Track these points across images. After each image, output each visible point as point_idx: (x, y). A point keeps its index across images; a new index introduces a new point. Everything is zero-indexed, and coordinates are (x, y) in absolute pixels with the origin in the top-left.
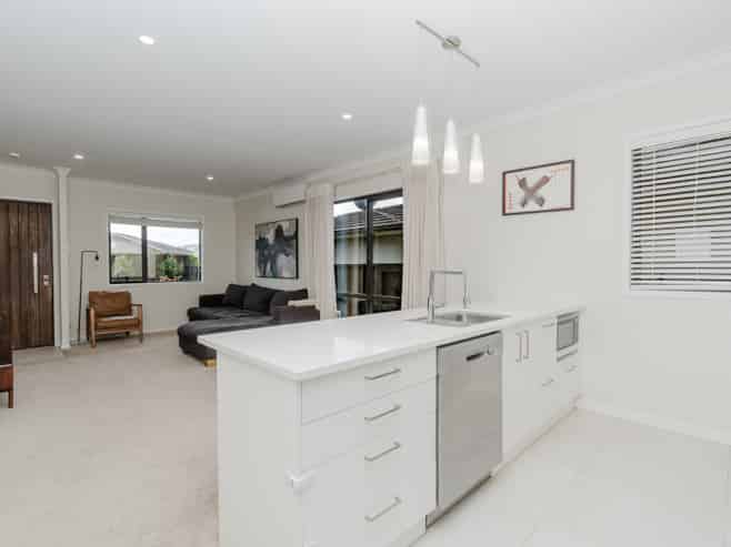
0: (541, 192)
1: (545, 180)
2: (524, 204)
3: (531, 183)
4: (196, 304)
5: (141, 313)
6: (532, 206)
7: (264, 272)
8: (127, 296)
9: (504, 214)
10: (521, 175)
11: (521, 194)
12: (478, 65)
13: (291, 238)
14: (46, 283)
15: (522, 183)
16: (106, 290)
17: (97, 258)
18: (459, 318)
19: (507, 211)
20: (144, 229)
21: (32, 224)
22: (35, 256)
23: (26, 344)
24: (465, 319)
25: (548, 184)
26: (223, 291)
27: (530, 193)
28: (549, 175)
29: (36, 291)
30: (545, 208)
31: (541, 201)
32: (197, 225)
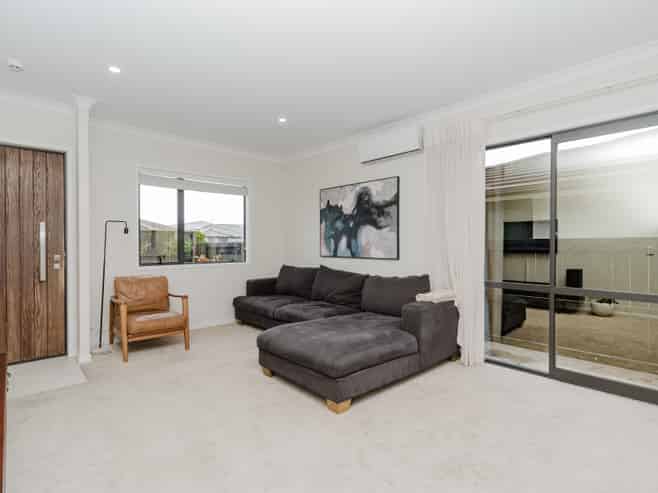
4: (242, 292)
5: (185, 308)
7: (336, 251)
8: (163, 282)
13: (389, 204)
14: (57, 266)
16: (135, 274)
17: (126, 231)
20: (181, 193)
21: (40, 181)
22: (43, 225)
23: (28, 355)
26: (275, 275)
29: (43, 278)
32: (242, 191)
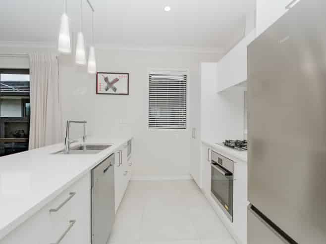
0: (115, 85)
1: (117, 80)
2: (107, 90)
3: (110, 80)
6: (110, 91)
9: (97, 93)
10: (106, 75)
11: (106, 84)
12: (93, 10)
15: (106, 80)
18: (81, 148)
19: (99, 92)
24: (85, 148)
25: (118, 82)
27: (110, 84)
28: (118, 78)
30: (116, 93)
31: (115, 89)
